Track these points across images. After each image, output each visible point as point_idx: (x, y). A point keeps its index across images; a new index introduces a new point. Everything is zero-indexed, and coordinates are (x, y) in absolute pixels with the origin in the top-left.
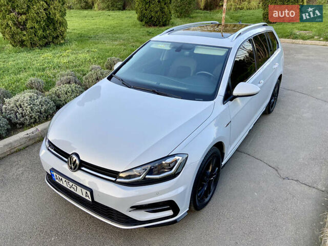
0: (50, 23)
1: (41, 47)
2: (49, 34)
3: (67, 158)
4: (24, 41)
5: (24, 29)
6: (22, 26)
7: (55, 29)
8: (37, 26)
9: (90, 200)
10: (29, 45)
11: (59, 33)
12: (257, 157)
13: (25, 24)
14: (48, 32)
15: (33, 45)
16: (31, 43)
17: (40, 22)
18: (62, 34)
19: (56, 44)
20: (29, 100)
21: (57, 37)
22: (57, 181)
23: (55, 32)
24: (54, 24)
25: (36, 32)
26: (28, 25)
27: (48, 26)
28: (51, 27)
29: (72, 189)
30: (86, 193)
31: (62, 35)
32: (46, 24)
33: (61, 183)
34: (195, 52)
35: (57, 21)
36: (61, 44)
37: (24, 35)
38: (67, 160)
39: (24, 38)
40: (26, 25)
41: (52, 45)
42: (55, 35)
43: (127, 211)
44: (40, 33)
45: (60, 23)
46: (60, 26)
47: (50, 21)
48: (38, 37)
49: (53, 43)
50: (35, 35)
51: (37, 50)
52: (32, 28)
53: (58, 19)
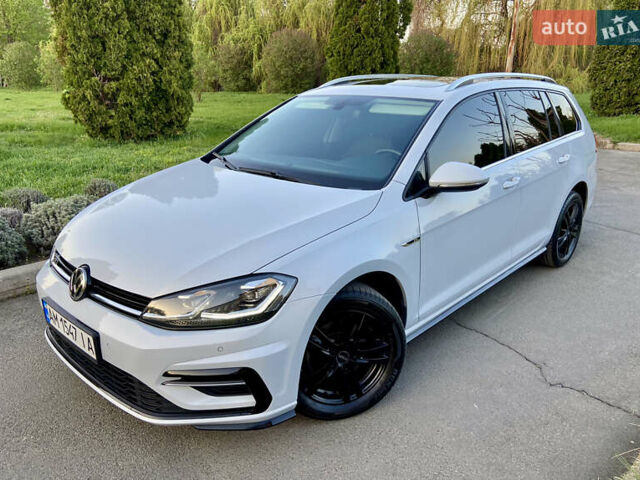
0: (161, 99)
1: (140, 139)
2: (157, 117)
3: (70, 275)
4: (111, 127)
5: (113, 105)
6: (108, 100)
7: (168, 110)
8: (134, 101)
9: (94, 357)
10: (117, 135)
11: (174, 117)
12: (501, 341)
13: (115, 96)
14: (155, 114)
15: (125, 136)
16: (122, 132)
17: (142, 94)
18: (179, 118)
19: (167, 137)
20: (72, 206)
21: (170, 124)
22: (52, 322)
23: (167, 115)
24: (167, 101)
25: (133, 112)
26: (121, 100)
27: (156, 105)
28: (161, 106)
29: (70, 337)
30: (89, 341)
31: (180, 122)
32: (152, 100)
33: (57, 326)
34: (372, 110)
35: (173, 95)
36: (176, 137)
37: (111, 117)
38: (68, 278)
39: (110, 122)
40: (116, 100)
41: (160, 137)
42: (167, 120)
43: (157, 383)
44: (140, 114)
45: (178, 99)
46: (178, 104)
47: (160, 94)
48: (136, 122)
49: (163, 133)
50: (131, 118)
51: (132, 144)
52: (126, 105)
53: (175, 91)
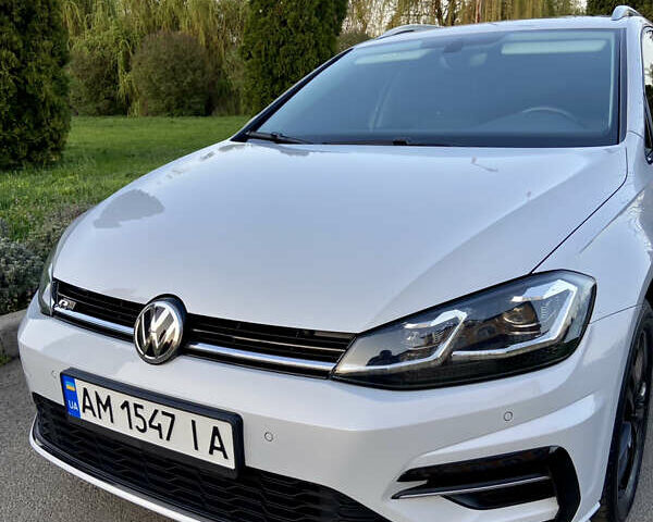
3: (132, 326)
9: (230, 464)
19: (37, 164)
21: (42, 146)
22: (87, 416)
23: (36, 131)
27: (18, 116)
29: (151, 437)
30: (216, 432)
31: (55, 142)
33: (104, 422)
35: (44, 104)
36: (51, 165)
41: (27, 165)
42: (36, 140)
46: (53, 117)
49: (31, 160)
53: (47, 97)
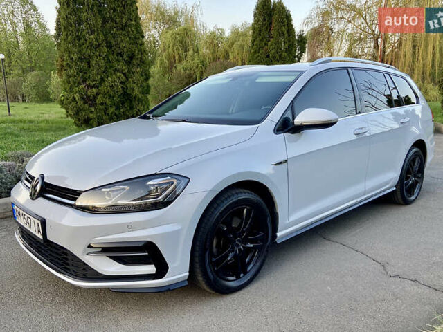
2: (123, 113)
3: (30, 183)
4: (91, 119)
5: (93, 105)
7: (132, 108)
8: (108, 102)
9: (41, 237)
12: (356, 249)
13: (95, 98)
14: (122, 110)
17: (113, 97)
22: (17, 219)
23: (130, 112)
24: (131, 101)
25: (107, 109)
26: (99, 100)
28: (126, 105)
29: (28, 227)
30: (38, 225)
32: (120, 100)
33: (19, 221)
37: (92, 112)
39: (91, 115)
40: (95, 101)
43: (83, 254)
44: (112, 110)
50: (105, 113)
52: (102, 104)
53: (136, 95)
